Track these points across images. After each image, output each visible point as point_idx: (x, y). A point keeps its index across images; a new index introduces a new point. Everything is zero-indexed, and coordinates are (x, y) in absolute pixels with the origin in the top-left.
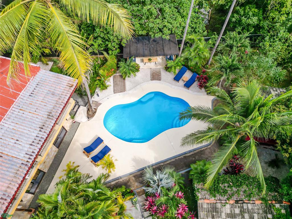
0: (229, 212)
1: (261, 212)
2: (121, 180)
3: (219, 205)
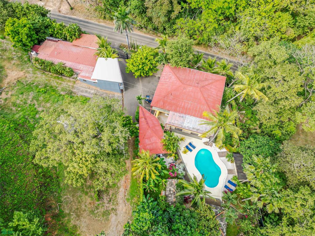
0: (171, 189)
1: (172, 201)
2: (180, 157)
3: (173, 186)
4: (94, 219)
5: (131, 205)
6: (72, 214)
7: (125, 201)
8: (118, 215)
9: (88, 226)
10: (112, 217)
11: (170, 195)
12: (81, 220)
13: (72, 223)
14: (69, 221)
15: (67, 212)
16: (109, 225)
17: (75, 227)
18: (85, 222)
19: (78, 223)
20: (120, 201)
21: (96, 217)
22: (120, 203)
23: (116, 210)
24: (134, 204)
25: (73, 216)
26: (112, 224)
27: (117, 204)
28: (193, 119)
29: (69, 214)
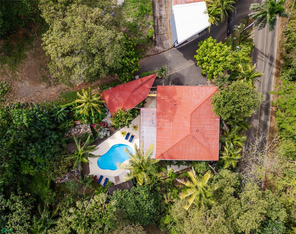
0: (81, 129)
1: (72, 132)
3: (84, 130)
4: (37, 70)
5: (58, 98)
6: (34, 49)
7: (60, 91)
8: (47, 89)
9: (30, 67)
10: (43, 84)
11: (76, 129)
12: (32, 59)
13: (27, 53)
14: (28, 49)
15: (34, 44)
16: (37, 85)
17: (26, 57)
18: (32, 64)
19: (29, 57)
20: (59, 87)
21: (38, 71)
22: (57, 87)
23: (50, 86)
24: (59, 100)
25: (33, 51)
26: (39, 86)
27: (55, 85)
28: (154, 135)
29: (32, 47)
